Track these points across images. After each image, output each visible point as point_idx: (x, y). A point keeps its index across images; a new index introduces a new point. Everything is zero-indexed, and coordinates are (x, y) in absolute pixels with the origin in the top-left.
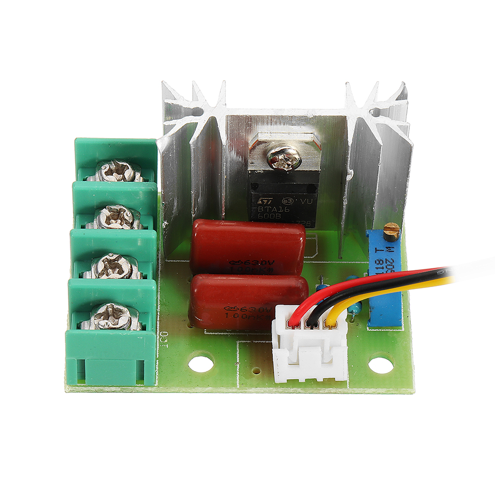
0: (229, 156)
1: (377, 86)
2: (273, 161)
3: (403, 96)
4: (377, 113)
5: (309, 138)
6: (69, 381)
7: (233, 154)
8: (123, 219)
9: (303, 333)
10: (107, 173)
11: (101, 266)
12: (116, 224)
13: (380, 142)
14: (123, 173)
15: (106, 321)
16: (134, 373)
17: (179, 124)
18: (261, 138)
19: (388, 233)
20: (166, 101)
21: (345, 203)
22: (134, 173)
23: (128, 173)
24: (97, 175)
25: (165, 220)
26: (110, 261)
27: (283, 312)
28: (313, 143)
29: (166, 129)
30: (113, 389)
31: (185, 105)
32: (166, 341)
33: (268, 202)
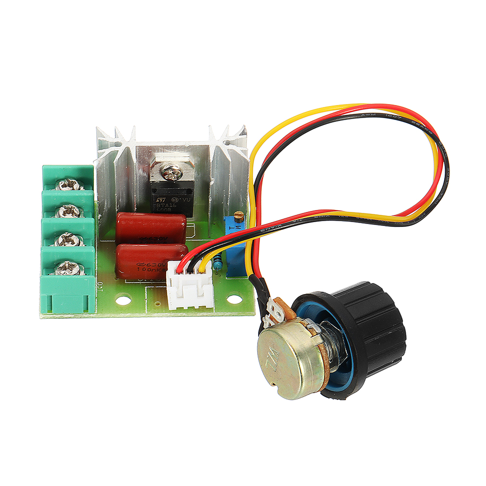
0: (138, 172)
1: (228, 127)
2: (165, 174)
3: (244, 133)
4: (228, 143)
5: (187, 160)
6: (42, 312)
7: (141, 171)
8: (73, 213)
9: (185, 276)
10: (62, 186)
11: (61, 240)
12: (69, 216)
13: (230, 159)
14: (72, 187)
15: (65, 271)
16: (82, 305)
17: (107, 152)
18: (157, 160)
19: (236, 217)
20: (99, 138)
21: (210, 200)
22: (80, 187)
23: (76, 186)
24: (57, 188)
25: (99, 214)
26: (66, 237)
27: (172, 265)
28: (189, 163)
29: (99, 155)
30: (69, 316)
31: (111, 141)
32: (101, 287)
33: (162, 201)
